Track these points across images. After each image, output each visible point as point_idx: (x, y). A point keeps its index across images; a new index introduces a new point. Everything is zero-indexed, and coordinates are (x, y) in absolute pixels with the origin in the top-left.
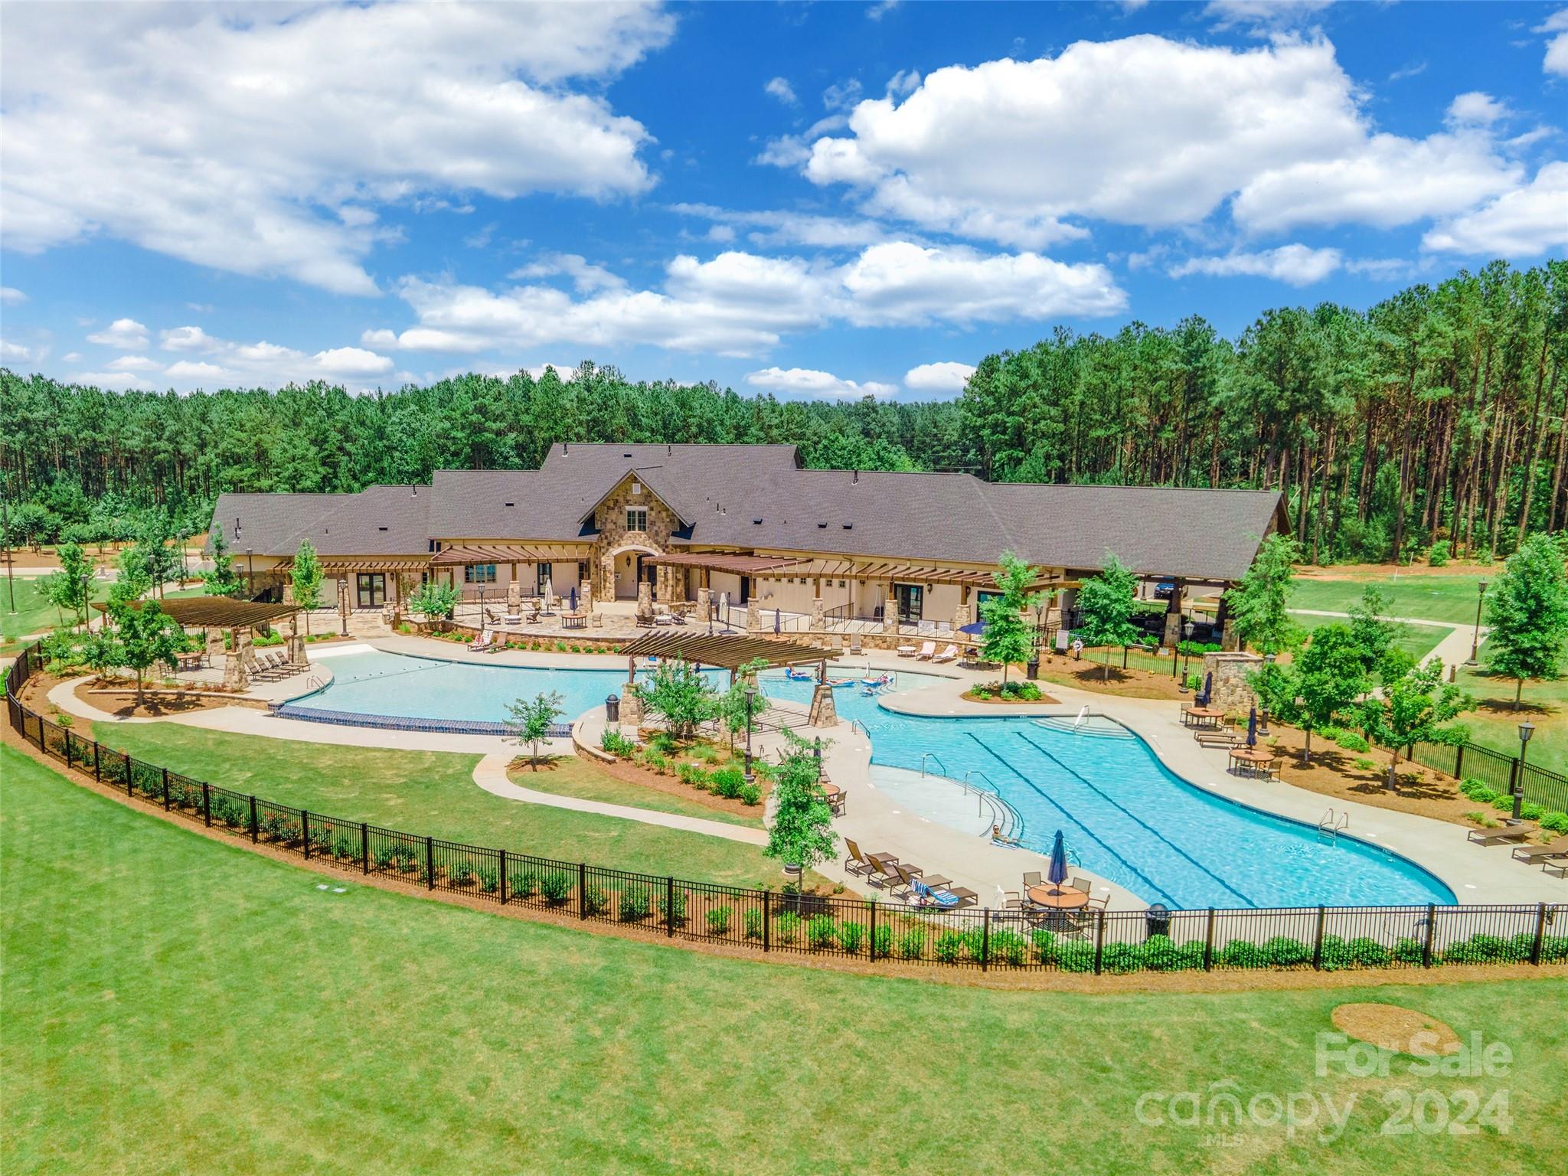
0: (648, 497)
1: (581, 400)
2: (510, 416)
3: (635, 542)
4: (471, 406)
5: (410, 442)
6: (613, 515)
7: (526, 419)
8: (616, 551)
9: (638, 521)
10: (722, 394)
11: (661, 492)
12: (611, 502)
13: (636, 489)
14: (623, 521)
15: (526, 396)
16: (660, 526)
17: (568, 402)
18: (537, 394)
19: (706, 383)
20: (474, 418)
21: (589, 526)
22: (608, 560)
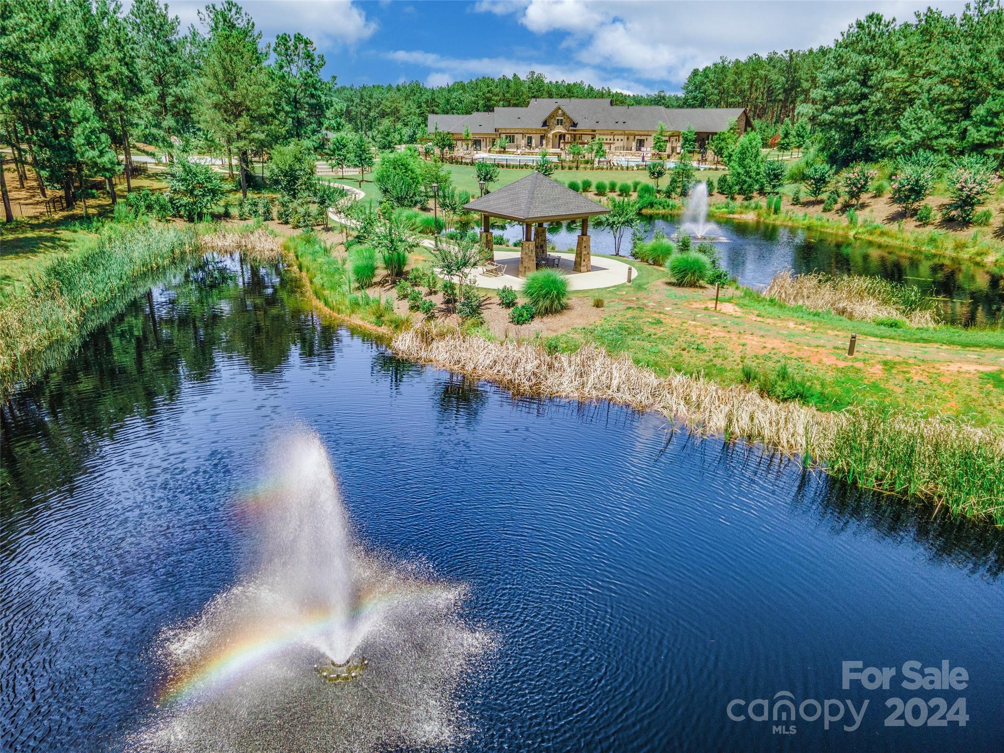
0: (564, 114)
1: (530, 88)
2: (501, 94)
3: (559, 129)
4: (486, 90)
5: (460, 106)
6: (552, 120)
7: (508, 95)
8: (553, 132)
9: (560, 122)
10: (586, 88)
11: (568, 113)
12: (552, 116)
13: (560, 112)
14: (555, 122)
15: (508, 86)
16: (568, 124)
17: (525, 90)
18: (512, 84)
19: (579, 82)
20: (488, 95)
21: (545, 124)
22: (550, 135)
